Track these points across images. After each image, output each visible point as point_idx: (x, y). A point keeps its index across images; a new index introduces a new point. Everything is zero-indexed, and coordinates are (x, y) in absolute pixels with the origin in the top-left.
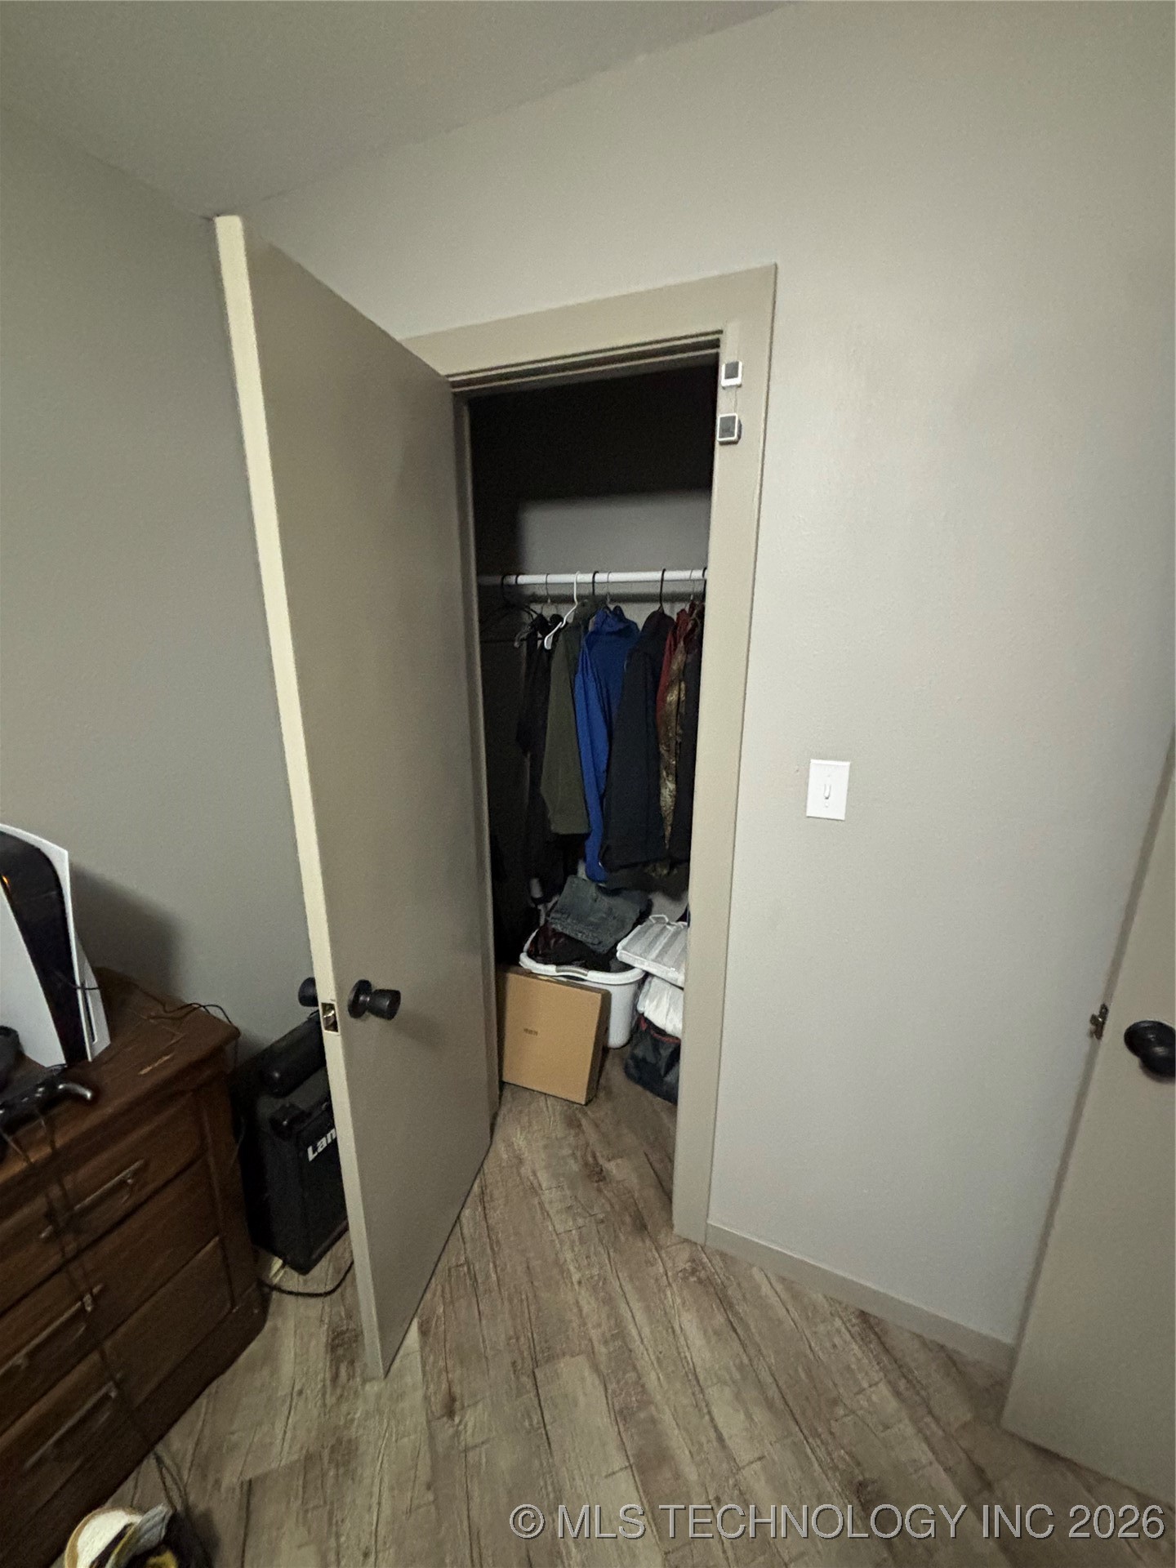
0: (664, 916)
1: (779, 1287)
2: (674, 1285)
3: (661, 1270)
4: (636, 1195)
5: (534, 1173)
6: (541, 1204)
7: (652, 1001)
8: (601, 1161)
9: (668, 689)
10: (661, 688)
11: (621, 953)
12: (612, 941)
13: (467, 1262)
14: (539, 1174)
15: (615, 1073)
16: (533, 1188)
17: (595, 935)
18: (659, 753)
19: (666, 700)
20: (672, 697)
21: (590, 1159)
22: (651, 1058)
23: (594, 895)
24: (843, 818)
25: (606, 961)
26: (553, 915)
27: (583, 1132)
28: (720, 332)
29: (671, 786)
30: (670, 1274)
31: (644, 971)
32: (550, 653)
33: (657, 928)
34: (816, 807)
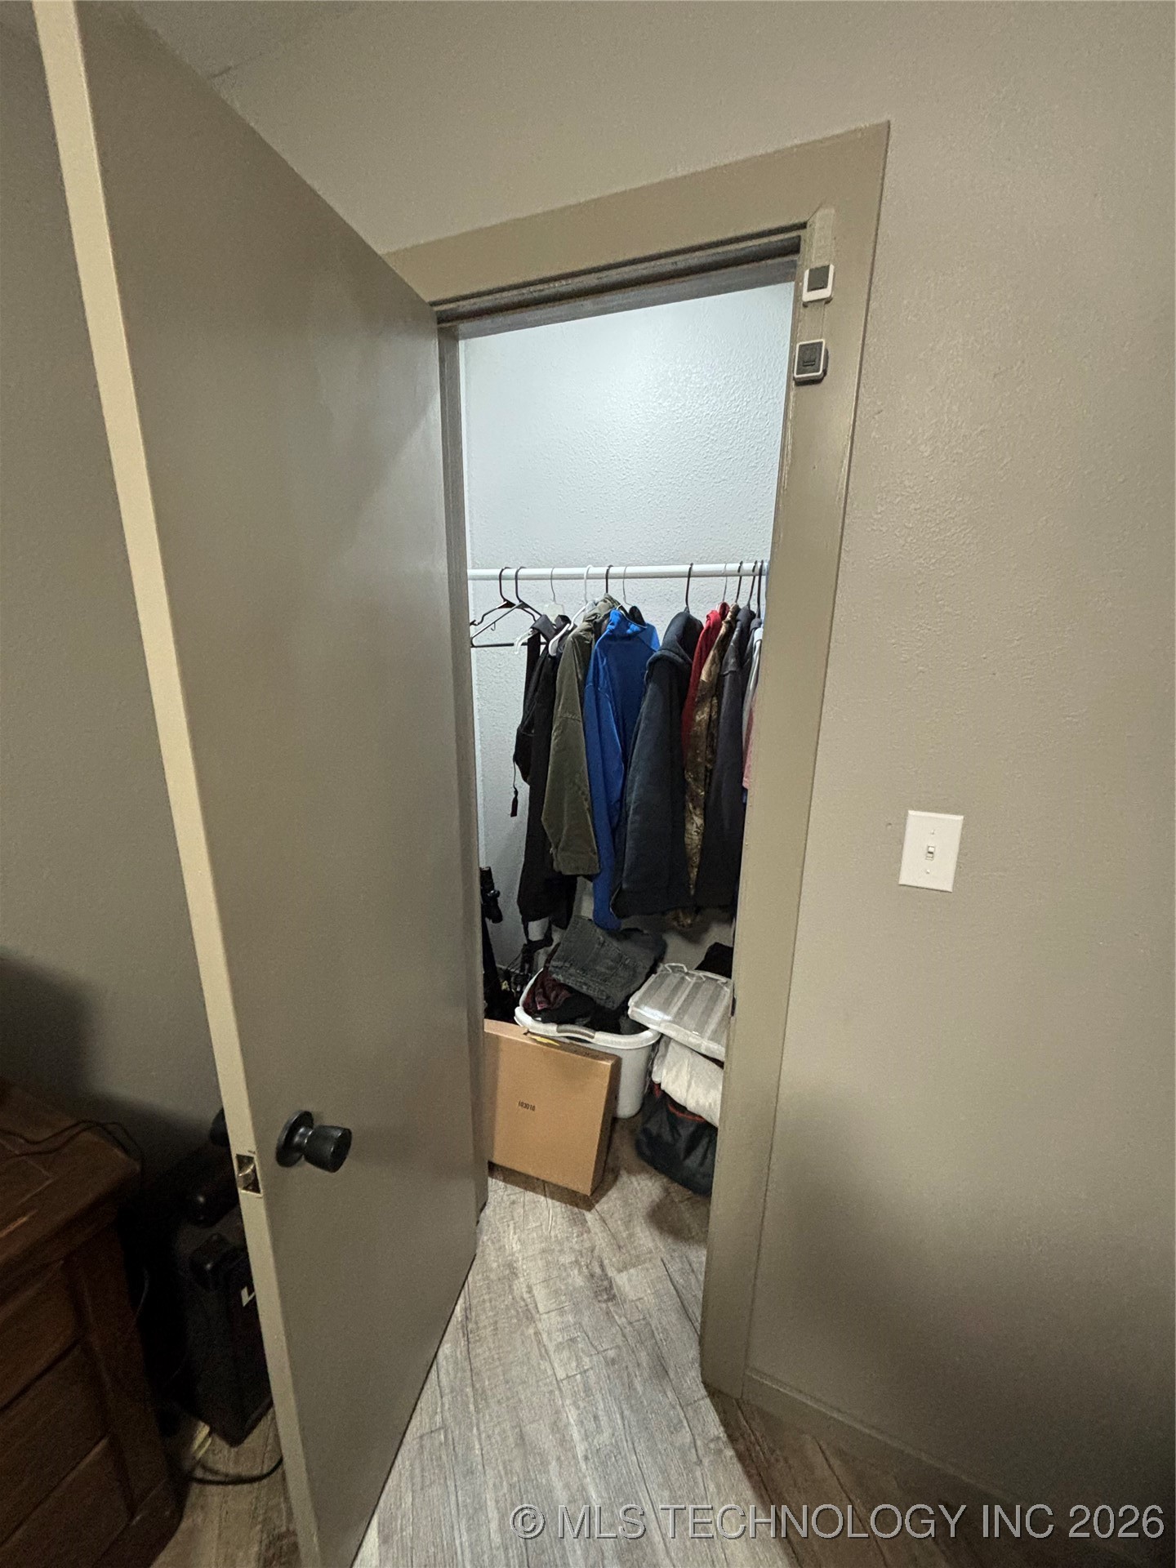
0: (682, 965)
1: (836, 1462)
2: (706, 1462)
3: (688, 1439)
4: (654, 1323)
5: (530, 1290)
6: (537, 1333)
7: (670, 1070)
8: (611, 1272)
9: (697, 706)
10: (688, 703)
11: (632, 1011)
12: (621, 996)
13: (444, 1427)
14: (535, 1292)
15: (625, 1150)
16: (528, 1310)
17: (602, 988)
18: (685, 780)
19: (694, 720)
20: (702, 716)
21: (598, 1270)
22: (667, 1136)
23: (602, 938)
24: (950, 890)
25: (616, 1020)
26: (553, 963)
27: (589, 1231)
28: (803, 226)
29: (699, 821)
30: (699, 1443)
31: (659, 1033)
32: (555, 661)
33: (674, 979)
34: (910, 875)
